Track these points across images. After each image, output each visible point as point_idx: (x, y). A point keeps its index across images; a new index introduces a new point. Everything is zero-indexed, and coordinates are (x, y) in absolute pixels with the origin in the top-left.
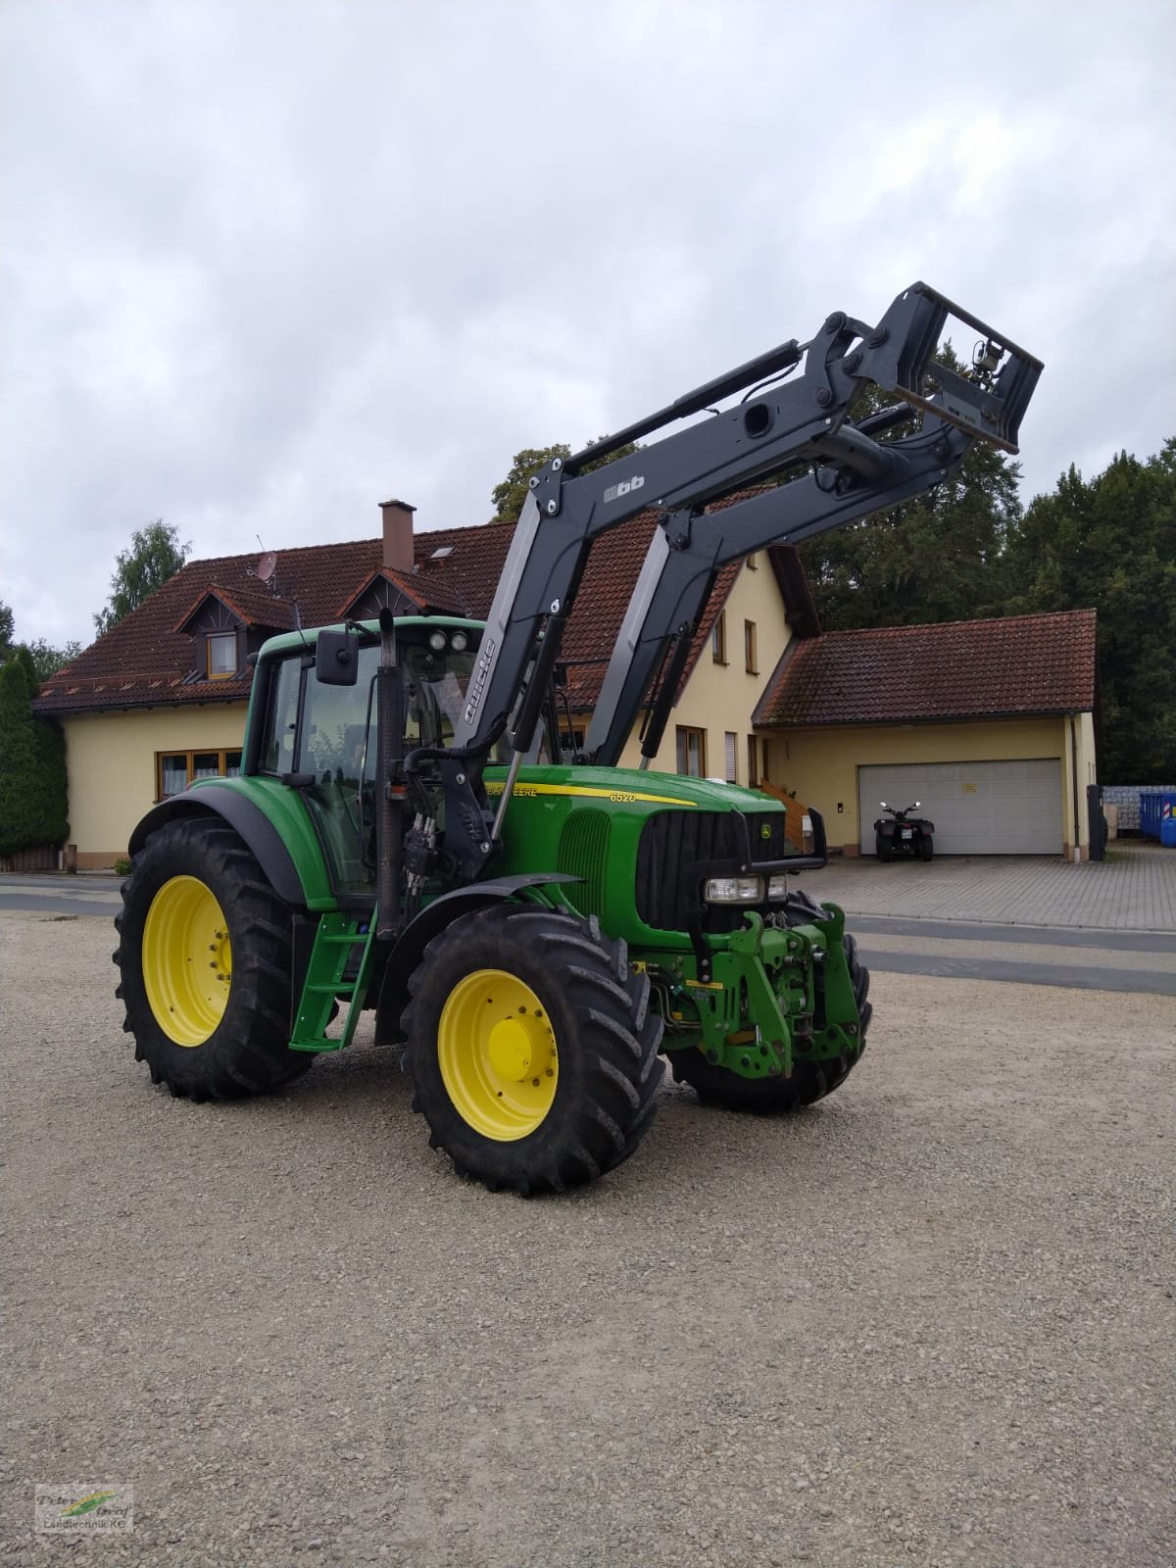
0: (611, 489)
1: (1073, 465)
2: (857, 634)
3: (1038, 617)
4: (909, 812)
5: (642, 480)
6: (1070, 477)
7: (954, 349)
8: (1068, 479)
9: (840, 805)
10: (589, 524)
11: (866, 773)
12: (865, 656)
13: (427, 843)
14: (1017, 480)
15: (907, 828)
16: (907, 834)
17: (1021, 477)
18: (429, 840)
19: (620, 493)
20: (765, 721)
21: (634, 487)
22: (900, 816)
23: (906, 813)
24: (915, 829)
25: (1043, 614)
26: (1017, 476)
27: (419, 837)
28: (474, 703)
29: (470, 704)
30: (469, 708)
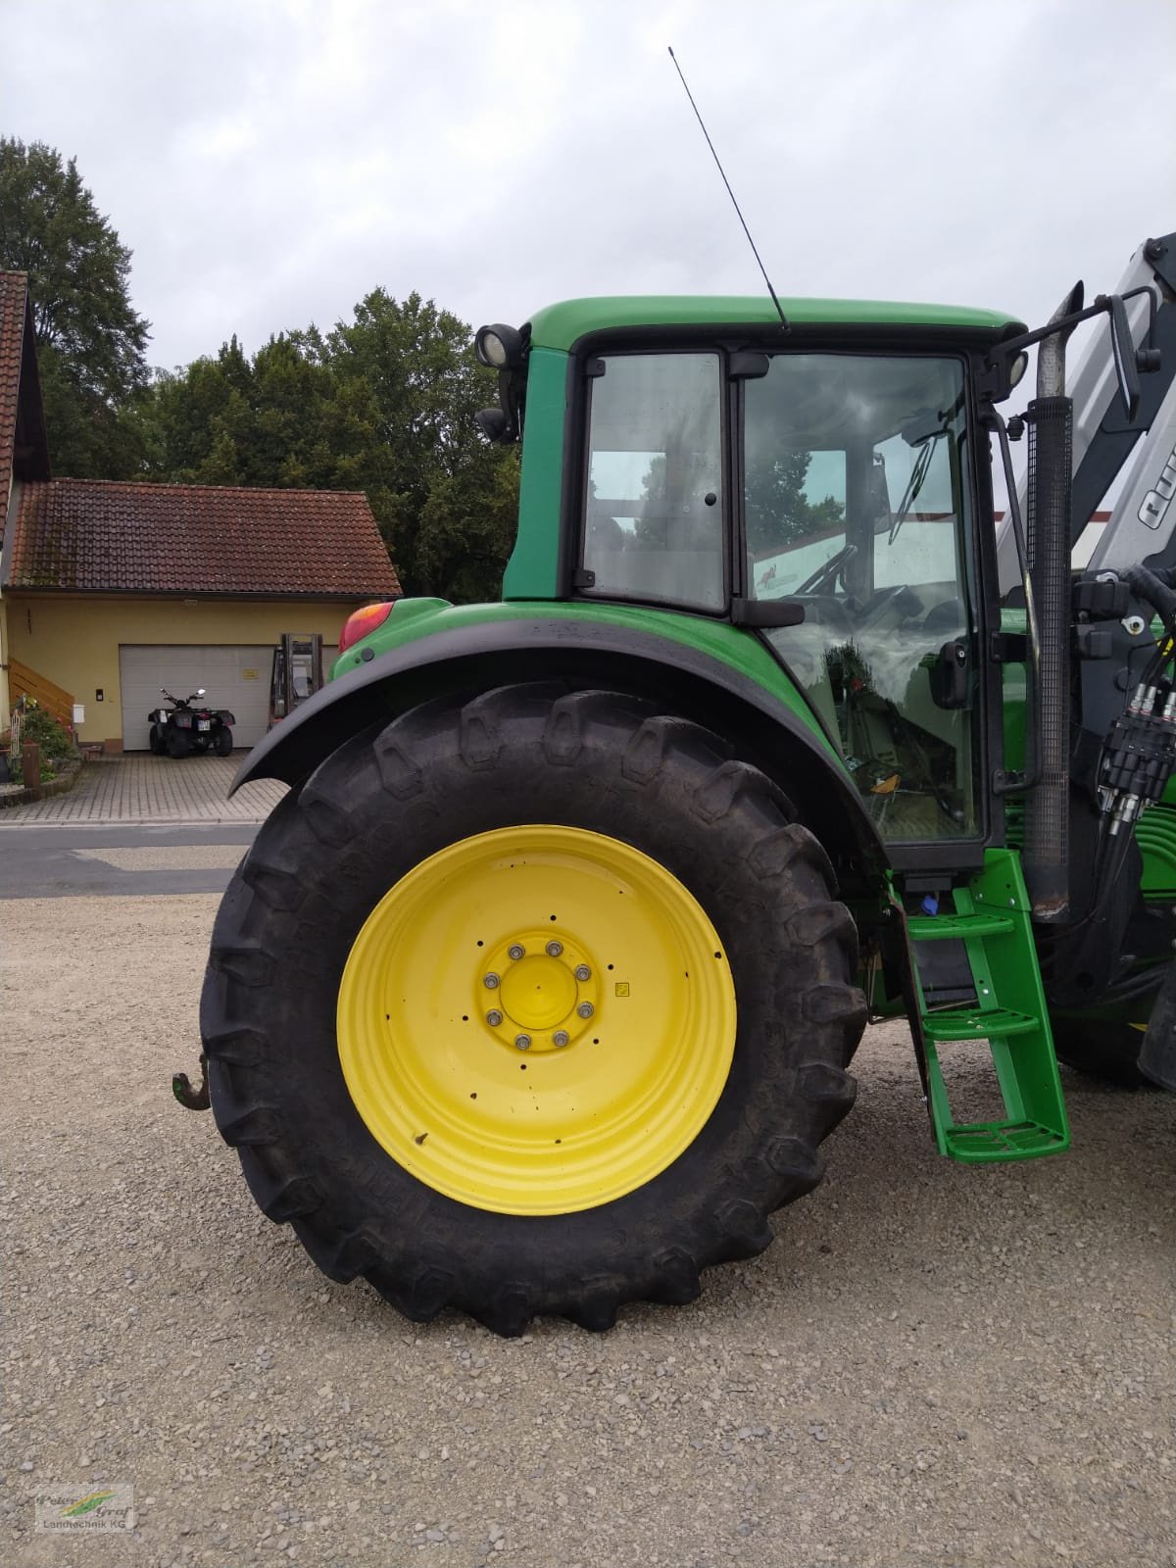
1: (235, 336)
2: (99, 484)
3: (308, 493)
4: (192, 701)
6: (232, 347)
7: (80, 171)
8: (230, 350)
9: (100, 692)
11: (130, 653)
12: (122, 513)
14: (145, 340)
15: (205, 719)
16: (204, 726)
17: (150, 338)
20: (17, 582)
22: (180, 704)
23: (188, 702)
24: (214, 720)
25: (313, 491)
26: (145, 335)
27: (1152, 728)
28: (1165, 491)
29: (1155, 491)
30: (1151, 498)
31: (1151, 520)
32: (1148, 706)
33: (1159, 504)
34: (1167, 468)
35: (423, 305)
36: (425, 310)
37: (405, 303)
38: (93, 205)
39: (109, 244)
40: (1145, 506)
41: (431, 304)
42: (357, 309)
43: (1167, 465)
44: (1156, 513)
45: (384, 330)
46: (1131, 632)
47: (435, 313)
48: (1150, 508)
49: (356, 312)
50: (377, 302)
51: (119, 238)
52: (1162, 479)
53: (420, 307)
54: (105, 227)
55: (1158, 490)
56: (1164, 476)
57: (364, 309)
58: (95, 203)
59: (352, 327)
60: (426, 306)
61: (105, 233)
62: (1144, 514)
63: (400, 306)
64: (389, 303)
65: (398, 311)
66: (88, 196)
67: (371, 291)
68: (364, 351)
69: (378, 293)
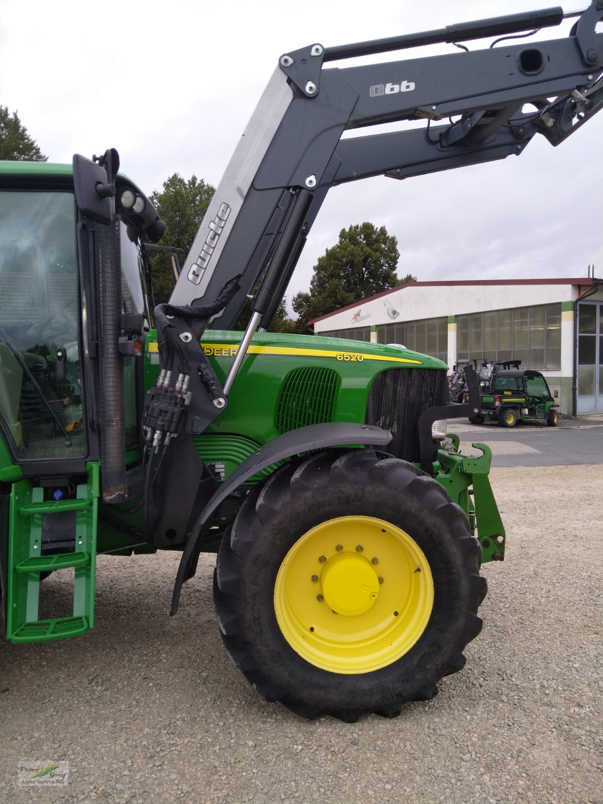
0: (378, 86)
5: (412, 86)
10: (352, 113)
13: (183, 400)
18: (185, 396)
19: (388, 91)
21: (404, 89)
27: (169, 394)
28: (202, 264)
29: (197, 264)
30: (194, 268)
31: (195, 280)
32: (166, 382)
33: (199, 271)
34: (203, 252)
35: (198, 182)
36: (199, 184)
37: (189, 181)
38: (27, 134)
39: (35, 154)
40: (191, 271)
41: (202, 181)
42: (165, 184)
43: (203, 250)
44: (197, 276)
45: (177, 193)
46: (184, 341)
47: (204, 186)
48: (194, 273)
49: (164, 185)
50: (175, 181)
51: (40, 151)
52: (200, 257)
53: (197, 183)
54: (35, 145)
55: (198, 263)
56: (201, 255)
57: (168, 184)
58: (28, 133)
59: (163, 193)
60: (200, 182)
61: (33, 148)
62: (191, 276)
63: (187, 182)
64: (181, 181)
65: (185, 185)
66: (24, 130)
67: (171, 176)
68: (166, 205)
69: (175, 177)
